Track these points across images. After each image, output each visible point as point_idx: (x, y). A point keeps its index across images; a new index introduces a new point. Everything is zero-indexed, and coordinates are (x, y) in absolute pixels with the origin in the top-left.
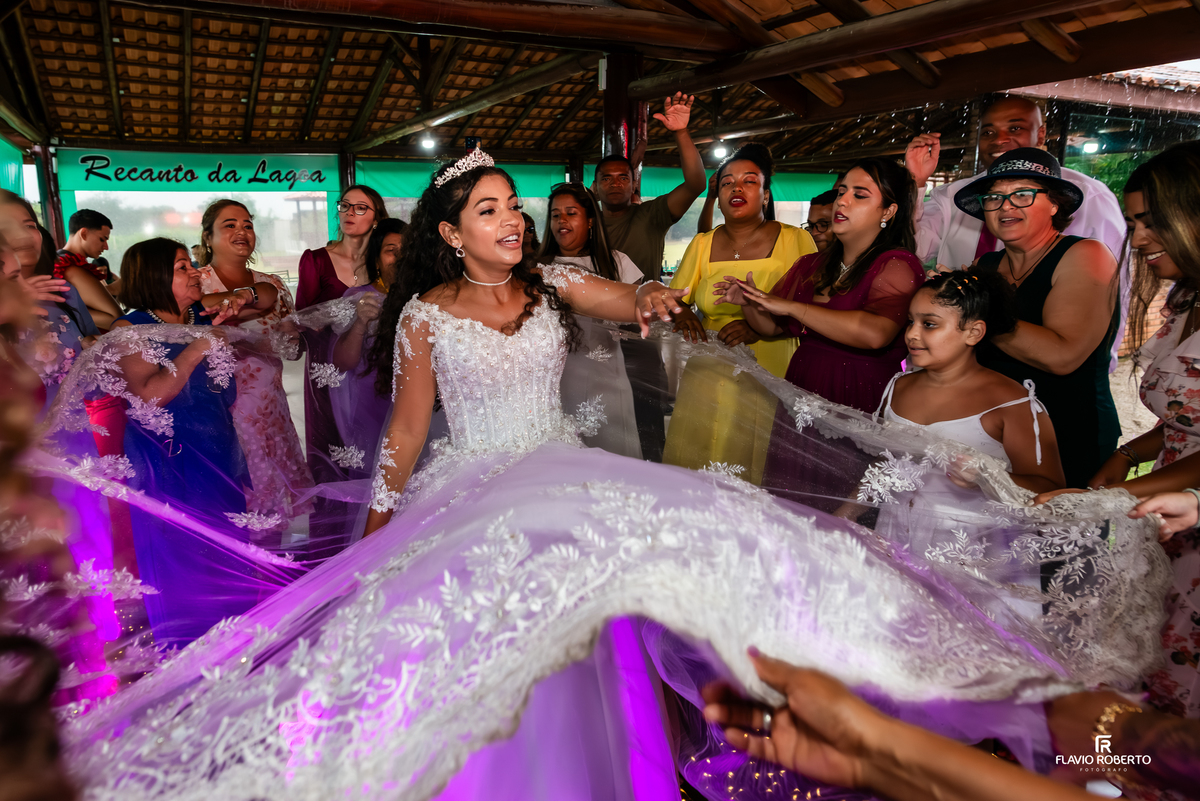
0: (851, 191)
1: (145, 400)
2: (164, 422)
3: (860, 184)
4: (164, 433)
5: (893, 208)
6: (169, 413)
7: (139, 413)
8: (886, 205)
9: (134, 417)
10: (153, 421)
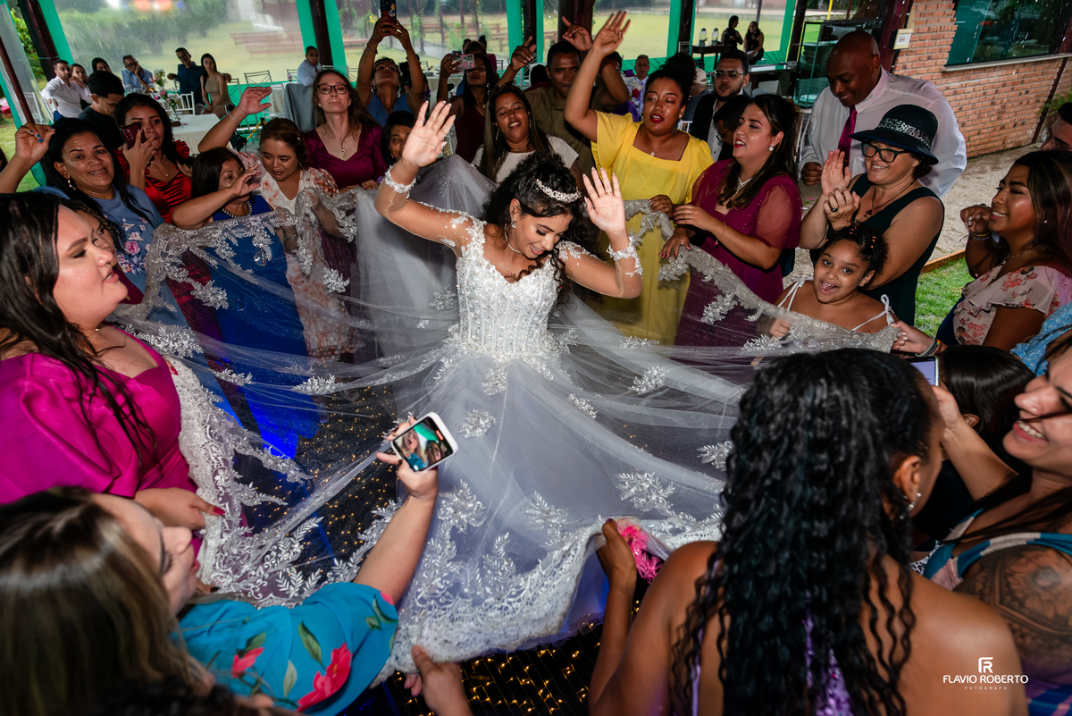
0: (747, 123)
1: (204, 284)
2: (220, 297)
3: (754, 118)
4: (221, 307)
5: (780, 135)
6: (222, 290)
7: (200, 293)
8: (774, 133)
9: (197, 297)
10: (211, 299)
